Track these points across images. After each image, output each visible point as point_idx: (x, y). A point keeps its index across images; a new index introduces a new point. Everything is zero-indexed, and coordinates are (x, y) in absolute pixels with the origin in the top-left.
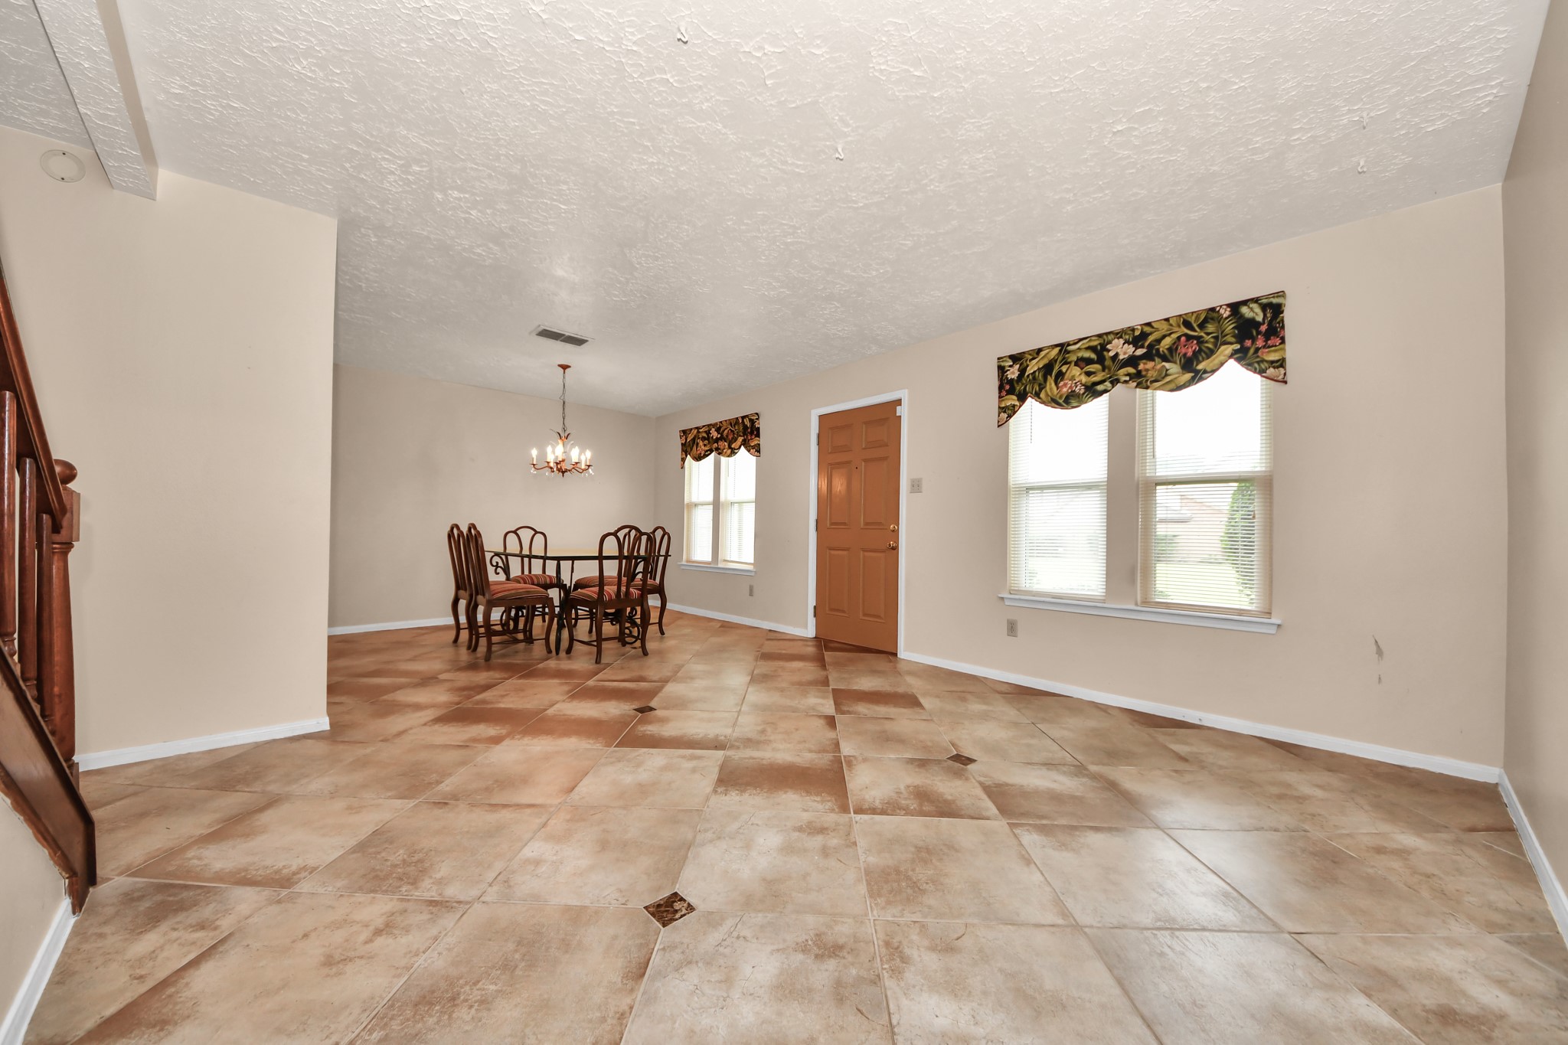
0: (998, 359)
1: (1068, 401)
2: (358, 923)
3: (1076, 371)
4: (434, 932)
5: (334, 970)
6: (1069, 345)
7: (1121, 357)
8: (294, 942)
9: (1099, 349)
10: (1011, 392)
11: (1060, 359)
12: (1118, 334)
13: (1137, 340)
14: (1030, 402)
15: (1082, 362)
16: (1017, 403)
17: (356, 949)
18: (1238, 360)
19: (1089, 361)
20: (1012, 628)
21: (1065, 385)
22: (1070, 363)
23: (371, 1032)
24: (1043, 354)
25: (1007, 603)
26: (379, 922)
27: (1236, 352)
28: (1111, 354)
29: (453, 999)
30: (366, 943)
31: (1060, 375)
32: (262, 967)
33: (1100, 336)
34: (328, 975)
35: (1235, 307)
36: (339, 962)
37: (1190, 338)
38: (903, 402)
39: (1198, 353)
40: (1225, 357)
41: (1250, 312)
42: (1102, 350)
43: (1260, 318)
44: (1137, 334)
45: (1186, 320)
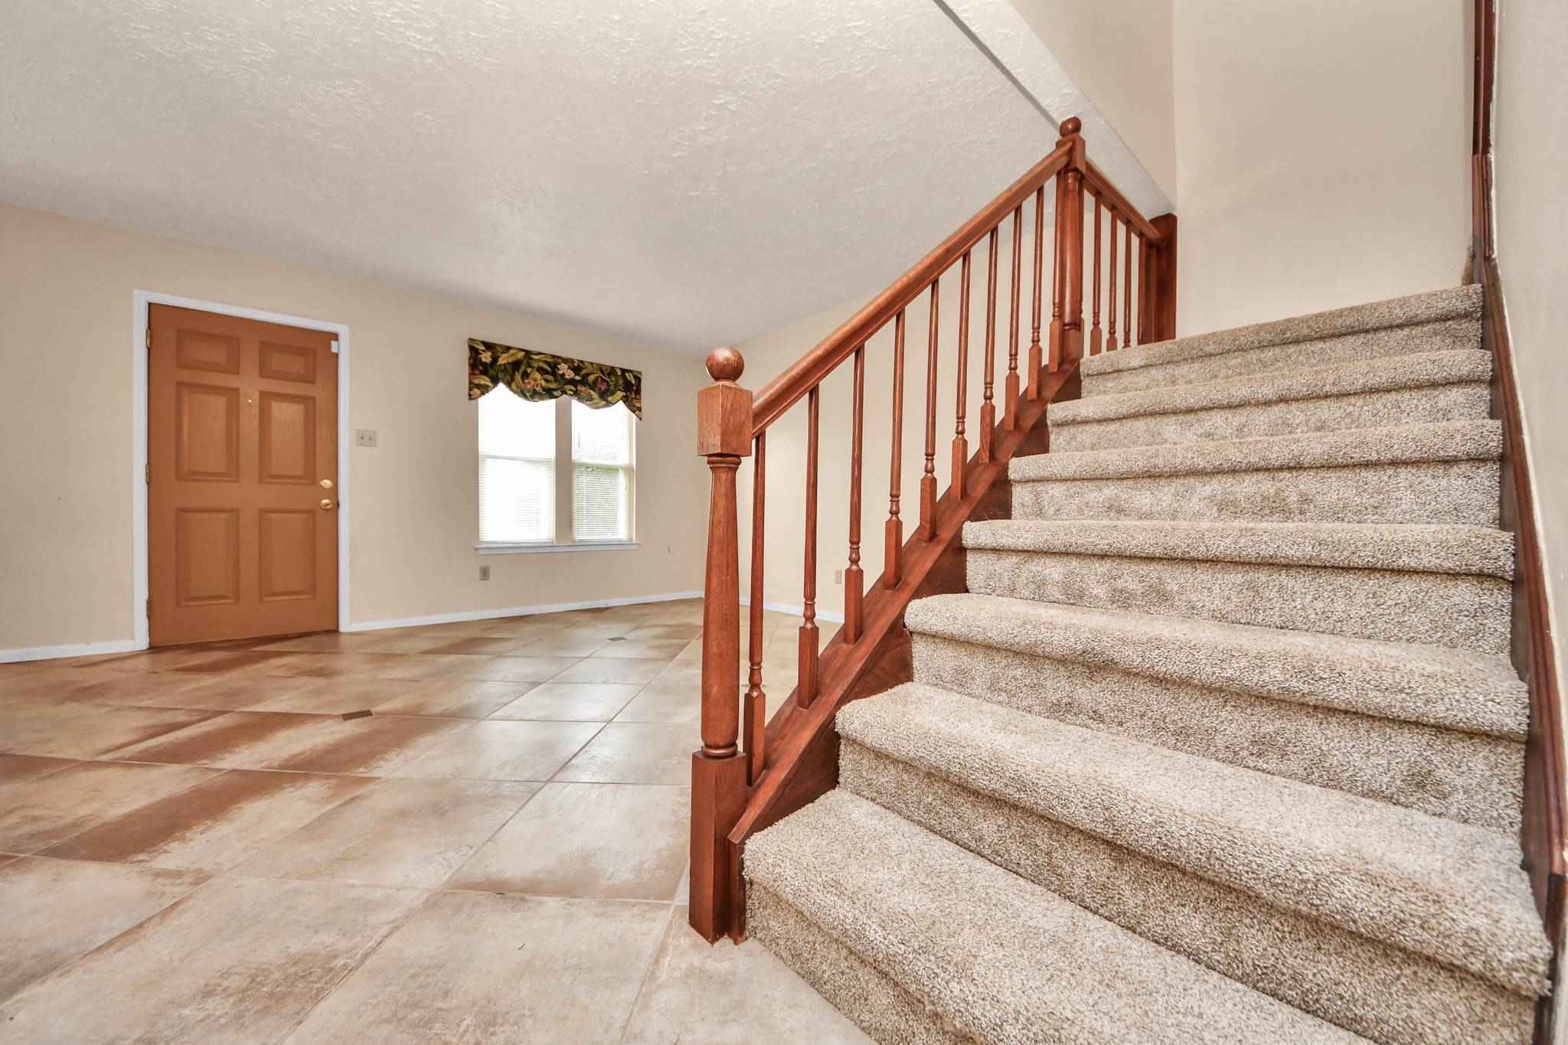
0: (471, 339)
1: (533, 395)
3: (537, 375)
6: (532, 354)
7: (567, 377)
9: (551, 367)
10: (485, 373)
11: (525, 361)
12: (566, 361)
13: (577, 369)
14: (501, 386)
15: (540, 370)
16: (490, 384)
18: (624, 402)
19: (546, 372)
20: (485, 573)
21: (529, 383)
22: (533, 367)
24: (512, 352)
25: (481, 552)
27: (624, 397)
28: (561, 372)
31: (525, 375)
33: (553, 356)
35: (624, 371)
37: (603, 380)
38: (341, 338)
39: (606, 391)
40: (619, 398)
41: (630, 377)
42: (554, 366)
43: (633, 382)
44: (576, 365)
45: (601, 368)
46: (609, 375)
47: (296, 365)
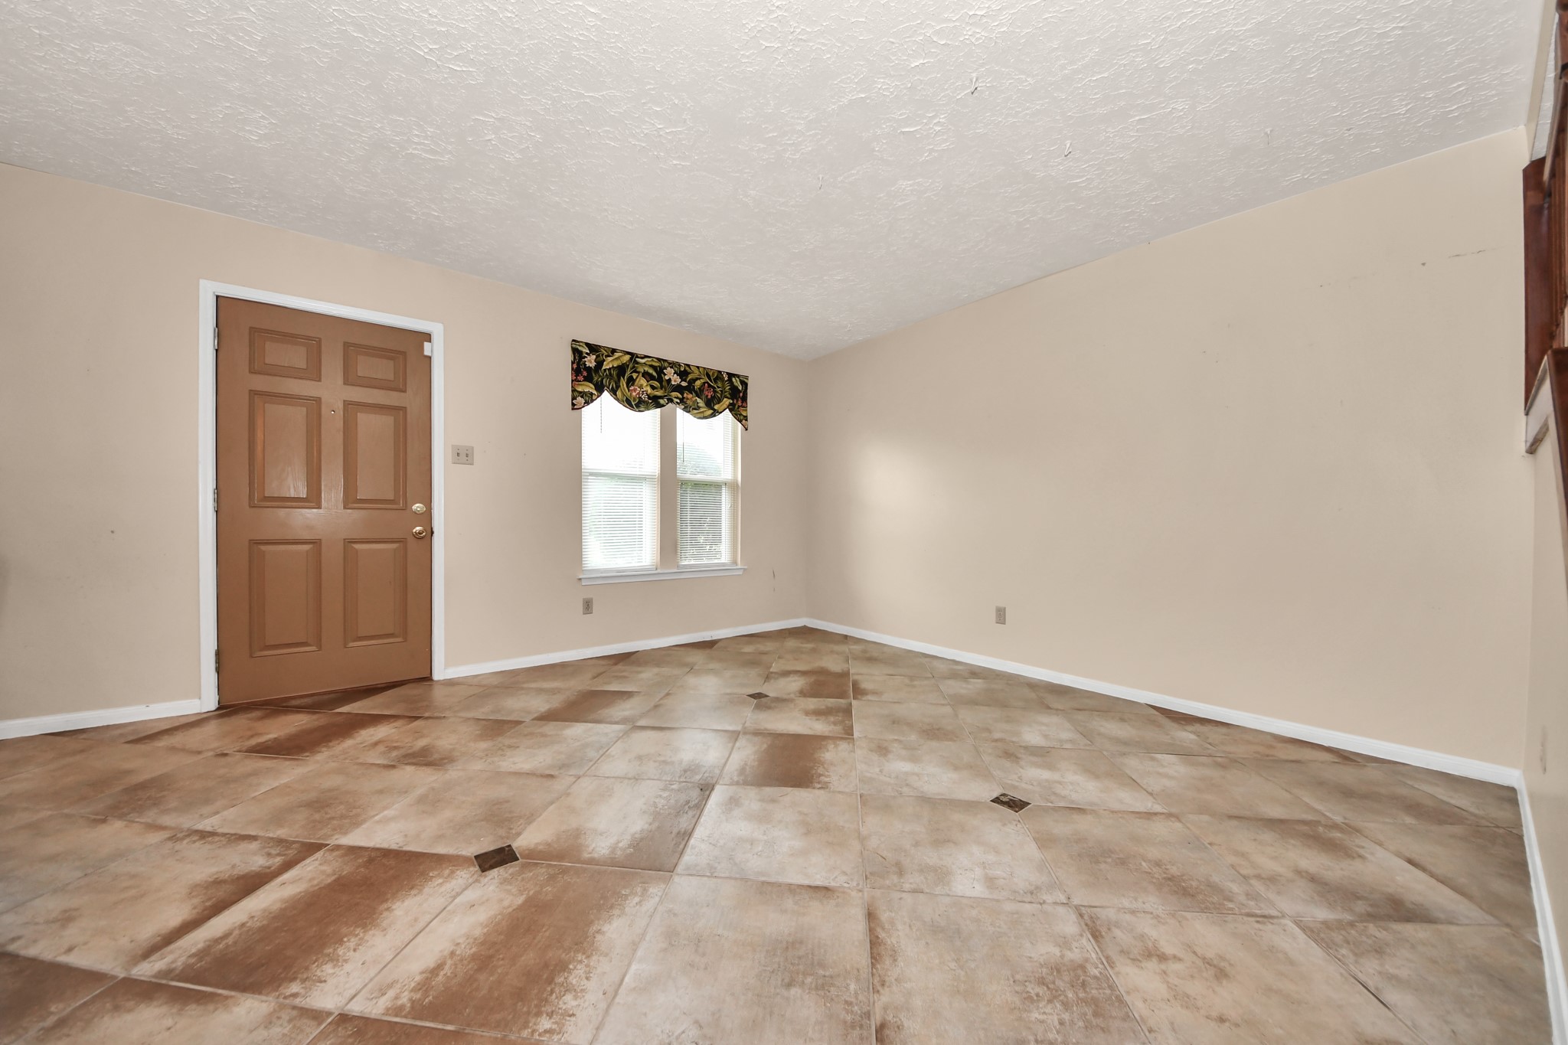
0: (573, 340)
1: (637, 404)
2: (1168, 982)
3: (643, 382)
4: (1128, 917)
5: (1222, 964)
6: (637, 357)
7: (673, 383)
8: (1237, 1025)
9: (658, 370)
10: (589, 379)
11: (631, 366)
12: (672, 364)
13: (683, 374)
14: (606, 395)
15: (646, 375)
16: (595, 392)
17: (1193, 962)
18: (731, 411)
19: (652, 378)
21: (635, 390)
22: (638, 372)
23: (1232, 909)
24: (617, 355)
25: (584, 583)
26: (1152, 965)
27: (730, 404)
28: (667, 378)
29: (1169, 879)
30: (1180, 960)
31: (631, 381)
32: (1281, 1028)
33: (659, 360)
34: (1231, 965)
35: (730, 375)
36: (1215, 966)
37: (709, 386)
38: (435, 338)
39: (713, 398)
40: (725, 406)
41: (736, 382)
42: (660, 371)
43: (740, 388)
44: (682, 369)
45: (707, 373)
46: (716, 380)
47: (383, 369)
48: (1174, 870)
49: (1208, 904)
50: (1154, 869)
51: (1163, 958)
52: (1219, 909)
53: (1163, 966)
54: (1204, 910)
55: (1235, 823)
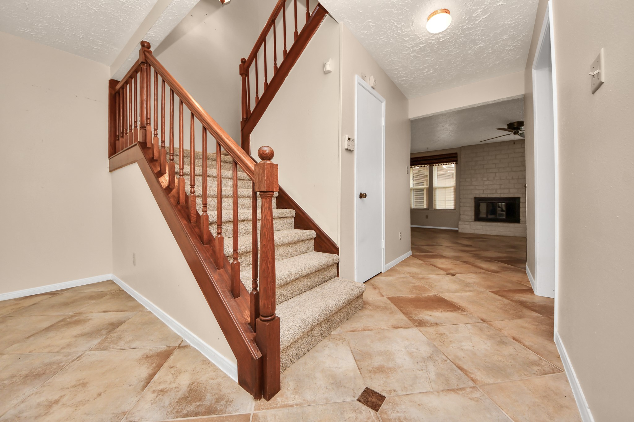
2: (69, 406)
4: (22, 405)
5: (81, 382)
8: (105, 391)
17: (70, 391)
23: (65, 365)
26: (55, 407)
29: (26, 377)
30: (64, 395)
32: (117, 378)
34: (84, 379)
36: (79, 385)
48: (24, 373)
49: (54, 371)
50: (13, 380)
51: (56, 402)
52: (59, 369)
53: (60, 403)
54: (55, 373)
55: (31, 339)
